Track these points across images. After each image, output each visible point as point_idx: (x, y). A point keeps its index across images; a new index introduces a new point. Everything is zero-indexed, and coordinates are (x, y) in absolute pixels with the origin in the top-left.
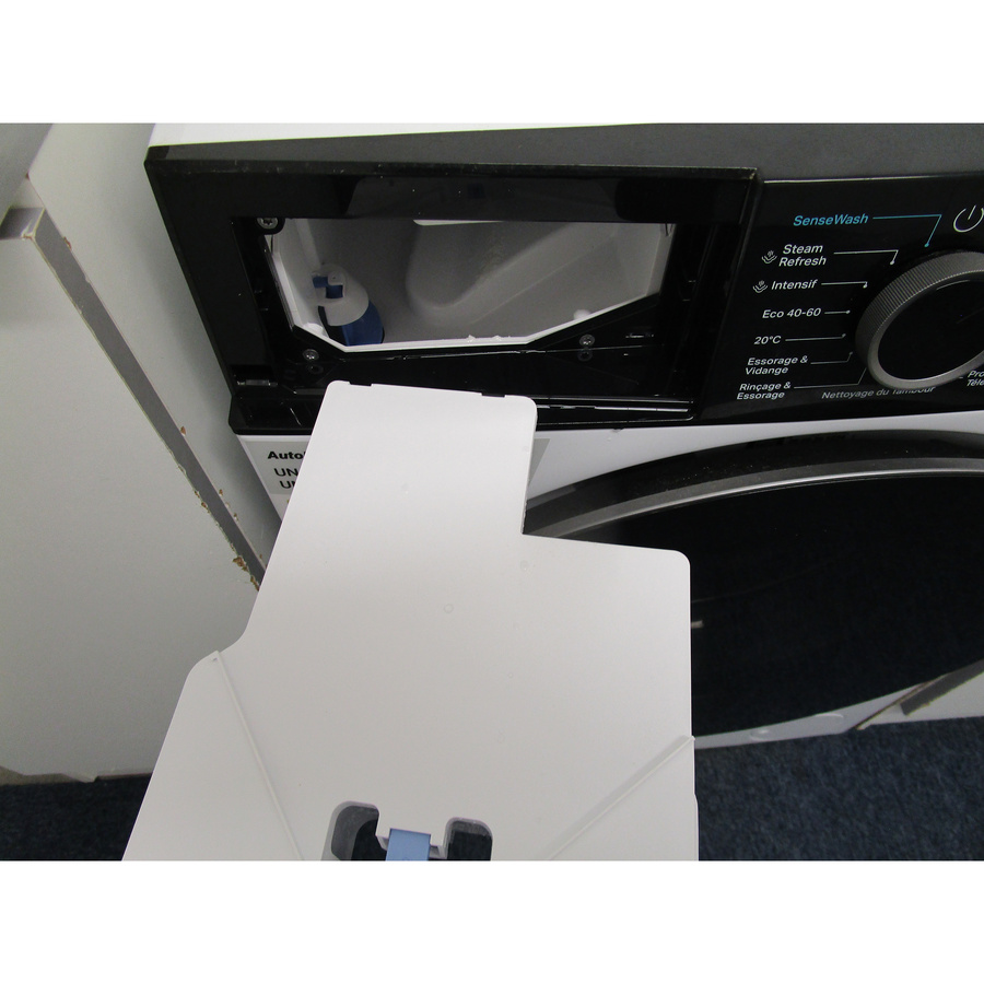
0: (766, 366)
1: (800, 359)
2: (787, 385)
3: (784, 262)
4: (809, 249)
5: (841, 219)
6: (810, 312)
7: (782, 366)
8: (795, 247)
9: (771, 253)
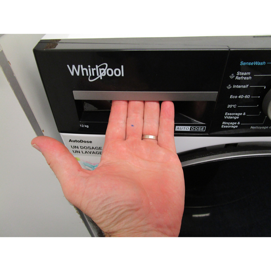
0: (231, 116)
1: (243, 113)
2: (239, 123)
3: (237, 78)
4: (245, 74)
5: (256, 63)
6: (246, 97)
7: (237, 116)
8: (241, 73)
9: (233, 75)
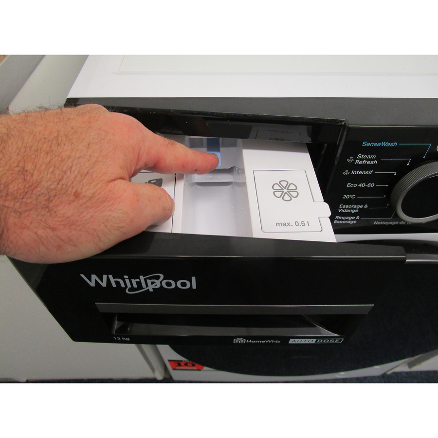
0: (348, 209)
1: (364, 206)
2: (358, 218)
3: (357, 162)
4: (369, 157)
5: (384, 144)
6: (369, 185)
7: (356, 209)
8: (363, 155)
9: (351, 158)
